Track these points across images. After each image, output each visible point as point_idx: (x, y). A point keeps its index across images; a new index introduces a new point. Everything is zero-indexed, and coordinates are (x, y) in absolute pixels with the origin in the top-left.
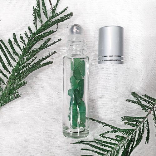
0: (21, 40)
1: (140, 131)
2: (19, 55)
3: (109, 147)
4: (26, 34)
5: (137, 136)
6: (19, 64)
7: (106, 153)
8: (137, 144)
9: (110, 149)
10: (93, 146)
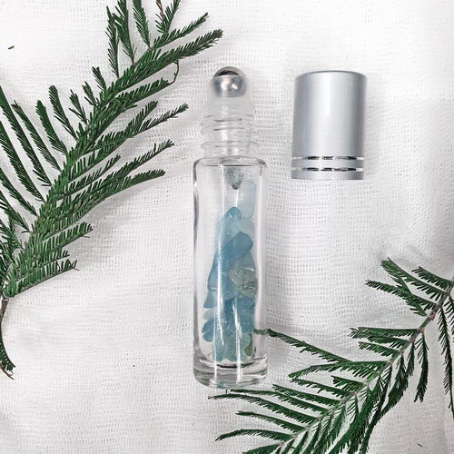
0: (73, 107)
1: (402, 369)
2: (69, 150)
3: (315, 408)
4: (87, 89)
5: (393, 381)
6: (66, 174)
7: (304, 425)
8: (392, 402)
9: (317, 414)
10: (271, 405)
